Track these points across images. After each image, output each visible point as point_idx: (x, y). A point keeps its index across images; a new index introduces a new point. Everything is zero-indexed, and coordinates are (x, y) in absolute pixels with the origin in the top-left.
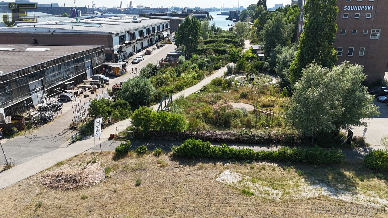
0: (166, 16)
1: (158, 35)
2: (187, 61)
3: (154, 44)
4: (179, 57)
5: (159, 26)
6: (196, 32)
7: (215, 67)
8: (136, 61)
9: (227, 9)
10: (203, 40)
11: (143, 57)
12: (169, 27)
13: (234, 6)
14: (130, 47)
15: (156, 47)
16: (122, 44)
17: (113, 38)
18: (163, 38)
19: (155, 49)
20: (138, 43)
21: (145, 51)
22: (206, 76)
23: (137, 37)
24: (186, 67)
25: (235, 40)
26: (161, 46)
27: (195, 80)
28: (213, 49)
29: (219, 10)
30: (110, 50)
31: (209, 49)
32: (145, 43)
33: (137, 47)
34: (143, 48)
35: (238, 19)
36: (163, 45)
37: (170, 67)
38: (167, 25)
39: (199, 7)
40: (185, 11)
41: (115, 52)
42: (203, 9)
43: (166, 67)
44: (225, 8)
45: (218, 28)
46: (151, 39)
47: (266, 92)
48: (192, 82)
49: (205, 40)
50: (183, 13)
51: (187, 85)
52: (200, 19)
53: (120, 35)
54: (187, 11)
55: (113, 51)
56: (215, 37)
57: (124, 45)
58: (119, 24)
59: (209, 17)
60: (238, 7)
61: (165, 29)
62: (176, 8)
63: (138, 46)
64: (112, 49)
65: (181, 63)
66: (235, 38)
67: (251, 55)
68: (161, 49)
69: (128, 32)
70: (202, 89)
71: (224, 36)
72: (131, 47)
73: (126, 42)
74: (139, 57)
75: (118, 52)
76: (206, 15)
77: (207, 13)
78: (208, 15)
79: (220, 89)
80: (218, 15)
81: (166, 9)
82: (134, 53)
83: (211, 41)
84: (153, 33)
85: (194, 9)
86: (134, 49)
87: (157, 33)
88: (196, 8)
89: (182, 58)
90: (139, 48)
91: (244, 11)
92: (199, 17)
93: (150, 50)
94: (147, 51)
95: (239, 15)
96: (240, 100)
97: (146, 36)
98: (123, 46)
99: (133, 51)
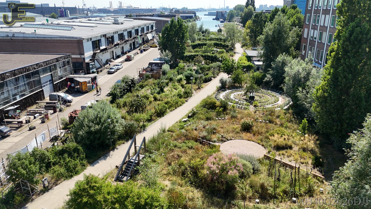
0: (153, 16)
1: (142, 38)
2: (172, 71)
3: (138, 47)
4: (163, 66)
5: (143, 28)
6: (182, 36)
7: (205, 79)
8: (113, 70)
9: (214, 9)
10: (190, 44)
11: (121, 65)
12: (154, 28)
13: (220, 7)
14: (106, 53)
15: (139, 52)
16: (97, 50)
17: (84, 44)
18: (147, 41)
19: (138, 54)
20: (117, 48)
21: (125, 57)
22: (194, 92)
23: (117, 41)
24: (171, 80)
25: (226, 44)
26: (145, 50)
27: (181, 100)
28: (202, 56)
29: (205, 10)
30: (81, 58)
31: (197, 55)
32: (127, 47)
33: (116, 52)
34: (123, 53)
35: (225, 20)
36: (147, 48)
37: (152, 79)
38: (152, 26)
39: (187, 8)
40: (172, 11)
41: (87, 61)
42: (190, 10)
43: (146, 80)
44: (211, 8)
45: (206, 29)
46: (134, 43)
47: (275, 120)
48: (177, 103)
49: (193, 44)
50: (171, 14)
51: (171, 107)
52: (187, 19)
53: (93, 40)
54: (175, 11)
55: (84, 59)
56: (203, 39)
57: (99, 51)
58: (97, 26)
59: (196, 18)
60: (223, 7)
61: (150, 31)
62: (164, 9)
63: (118, 51)
64: (82, 56)
65: (164, 73)
66: (225, 41)
67: (247, 63)
68: (144, 53)
69: (105, 36)
70: (190, 115)
71: (213, 39)
72: (109, 53)
73: (102, 48)
74: (117, 65)
75: (91, 60)
76: (193, 15)
77: (195, 13)
78: (195, 15)
79: (213, 114)
80: (205, 15)
81: (155, 10)
82: (112, 59)
83: (200, 44)
84: (136, 36)
85: (182, 9)
86: (112, 55)
87: (140, 36)
88: (183, 8)
89: (166, 67)
90: (119, 53)
91: (231, 12)
92: (187, 17)
93: (131, 56)
94: (128, 56)
95: (226, 16)
96: (241, 135)
97: (127, 39)
98: (97, 53)
99: (112, 57)
